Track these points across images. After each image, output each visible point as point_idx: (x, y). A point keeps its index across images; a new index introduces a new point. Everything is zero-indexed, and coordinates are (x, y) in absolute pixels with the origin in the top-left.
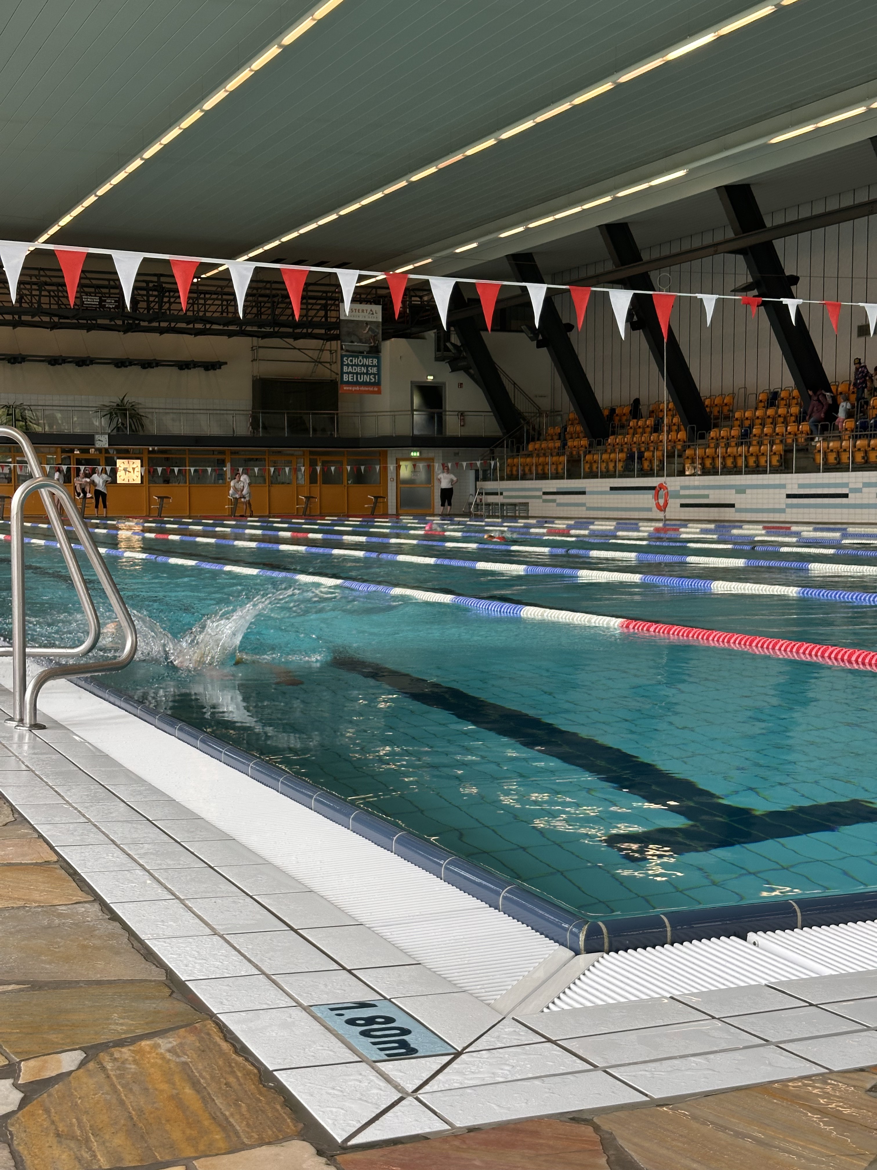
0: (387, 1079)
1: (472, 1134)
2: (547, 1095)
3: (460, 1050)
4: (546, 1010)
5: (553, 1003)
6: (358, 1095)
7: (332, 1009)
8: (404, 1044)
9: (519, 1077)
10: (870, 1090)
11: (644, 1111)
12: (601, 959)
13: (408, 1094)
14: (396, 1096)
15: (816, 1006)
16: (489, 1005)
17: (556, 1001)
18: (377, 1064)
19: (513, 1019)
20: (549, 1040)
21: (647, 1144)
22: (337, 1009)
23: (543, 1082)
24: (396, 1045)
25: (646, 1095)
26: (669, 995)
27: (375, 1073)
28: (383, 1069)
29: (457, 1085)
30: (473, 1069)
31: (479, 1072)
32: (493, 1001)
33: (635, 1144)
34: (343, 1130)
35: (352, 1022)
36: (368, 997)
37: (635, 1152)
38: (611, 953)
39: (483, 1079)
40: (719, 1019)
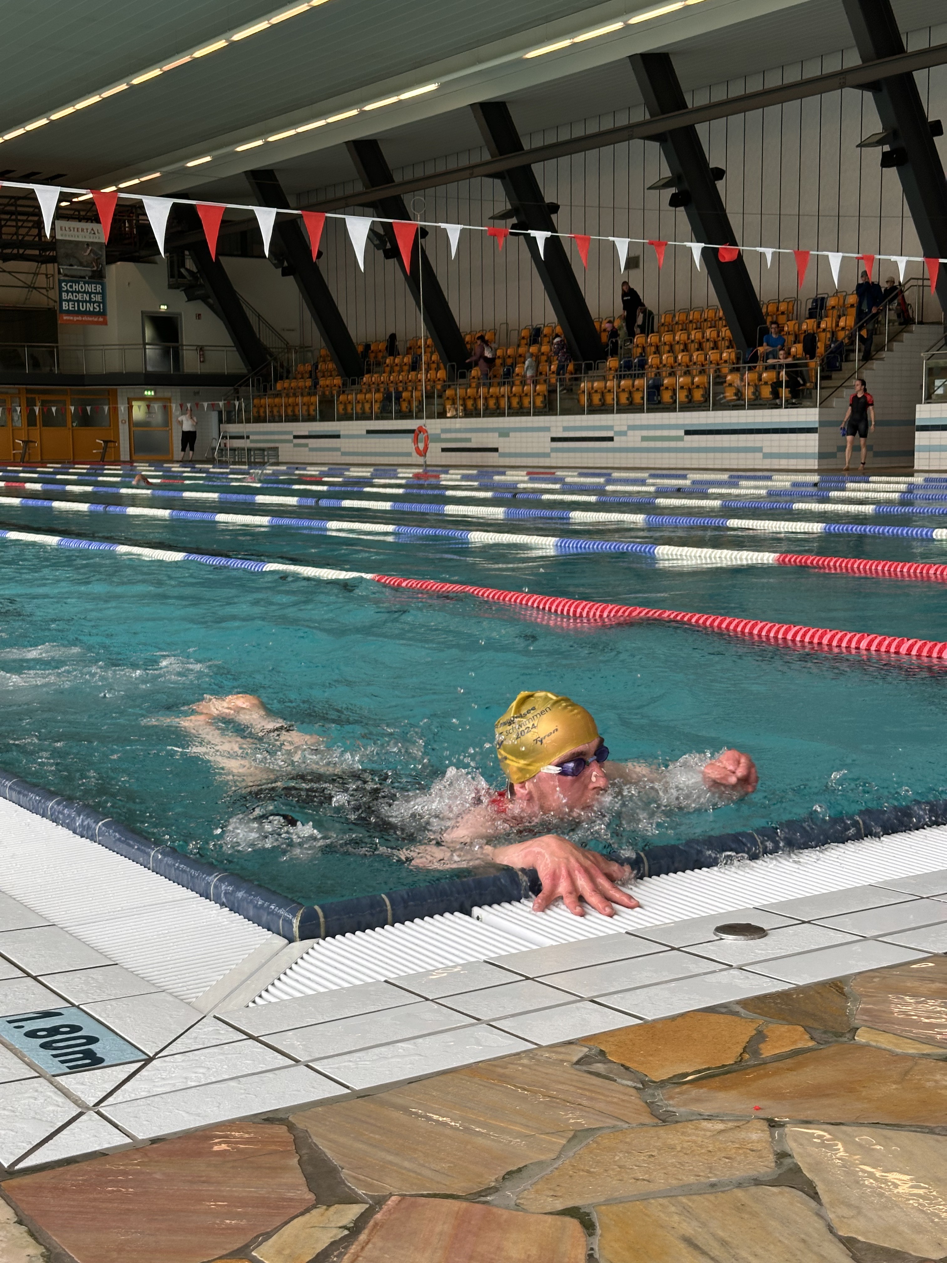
0: (66, 1094)
1: (155, 1146)
2: (243, 1096)
3: (151, 1055)
4: (251, 1005)
5: (260, 996)
6: (32, 1114)
7: (10, 1022)
8: (89, 1054)
9: (214, 1080)
10: (578, 1062)
11: (343, 1104)
12: (316, 946)
13: (88, 1108)
14: (75, 1111)
15: (532, 979)
16: (189, 1003)
17: (264, 994)
18: (57, 1078)
19: (215, 1017)
20: (251, 1037)
21: (342, 1140)
22: (16, 1022)
23: (239, 1083)
24: (81, 1055)
25: (348, 1087)
26: (383, 979)
27: (53, 1089)
28: (63, 1083)
29: (144, 1094)
30: (164, 1075)
31: (171, 1078)
32: (194, 1000)
33: (330, 1141)
34: (11, 1153)
35: (32, 1034)
36: (54, 1004)
37: (329, 1149)
38: (328, 939)
39: (174, 1085)
40: (432, 1000)
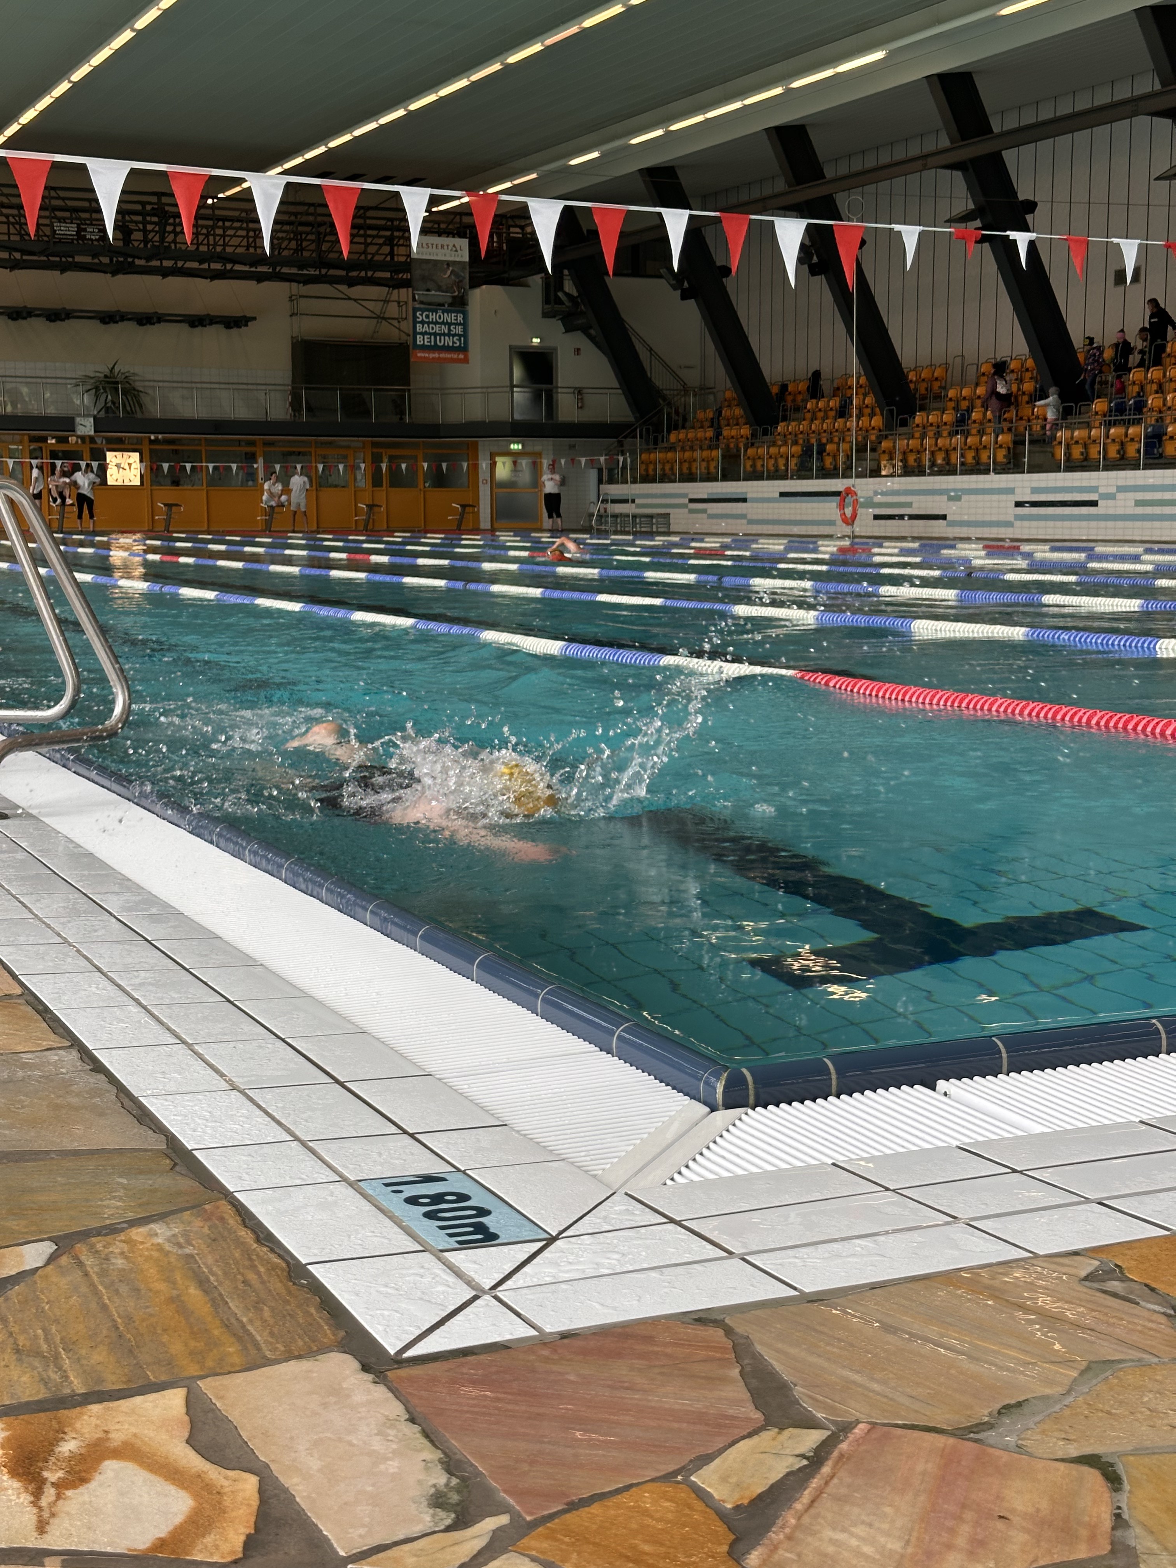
0: (458, 1273)
1: (566, 1341)
2: (666, 1290)
3: (554, 1234)
4: (669, 1182)
5: (680, 1173)
6: (419, 1294)
7: (387, 1185)
8: (481, 1228)
9: (631, 1268)
10: (1086, 1278)
11: (791, 1308)
12: (744, 1117)
13: (484, 1292)
14: (469, 1294)
15: (1021, 1172)
16: (595, 1176)
17: (684, 1170)
18: (445, 1254)
19: (626, 1194)
20: (672, 1221)
21: (793, 1351)
22: (394, 1185)
23: (662, 1274)
24: (471, 1229)
25: (795, 1289)
26: (830, 1161)
27: (441, 1266)
28: (453, 1260)
29: (548, 1279)
30: (571, 1258)
31: (579, 1262)
32: (600, 1172)
33: (778, 1351)
34: (398, 1338)
35: (413, 1201)
36: (435, 1167)
37: (777, 1361)
38: (758, 1109)
39: (583, 1271)
40: (894, 1190)
